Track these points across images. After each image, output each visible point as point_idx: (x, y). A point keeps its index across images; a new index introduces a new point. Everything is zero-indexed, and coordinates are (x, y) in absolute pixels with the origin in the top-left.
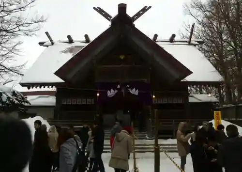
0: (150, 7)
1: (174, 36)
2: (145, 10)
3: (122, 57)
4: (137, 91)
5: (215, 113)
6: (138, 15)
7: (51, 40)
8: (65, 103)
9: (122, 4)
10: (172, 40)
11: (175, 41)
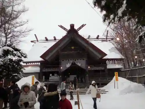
0: (85, 25)
1: (98, 36)
2: (83, 26)
3: (73, 48)
4: (80, 64)
5: (115, 73)
6: (80, 28)
7: (37, 39)
8: (44, 71)
9: (72, 24)
10: (98, 38)
11: (99, 39)
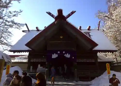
0: (75, 12)
2: (73, 13)
3: (61, 37)
4: (69, 55)
6: (69, 15)
7: (28, 29)
8: (33, 61)
